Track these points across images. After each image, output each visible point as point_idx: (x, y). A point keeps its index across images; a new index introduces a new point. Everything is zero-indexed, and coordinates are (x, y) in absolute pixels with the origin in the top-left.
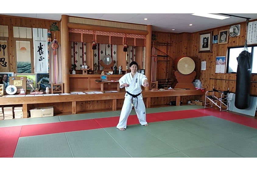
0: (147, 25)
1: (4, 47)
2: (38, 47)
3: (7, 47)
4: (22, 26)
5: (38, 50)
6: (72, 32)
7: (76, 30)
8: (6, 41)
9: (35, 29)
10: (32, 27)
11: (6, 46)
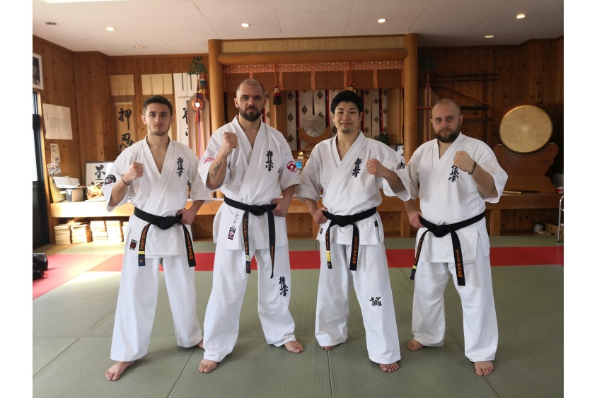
0: (404, 35)
1: (127, 113)
2: (184, 109)
3: (132, 113)
4: (155, 72)
5: (184, 114)
6: (232, 72)
7: (239, 66)
8: (131, 103)
9: (177, 76)
10: (172, 72)
11: (130, 111)
